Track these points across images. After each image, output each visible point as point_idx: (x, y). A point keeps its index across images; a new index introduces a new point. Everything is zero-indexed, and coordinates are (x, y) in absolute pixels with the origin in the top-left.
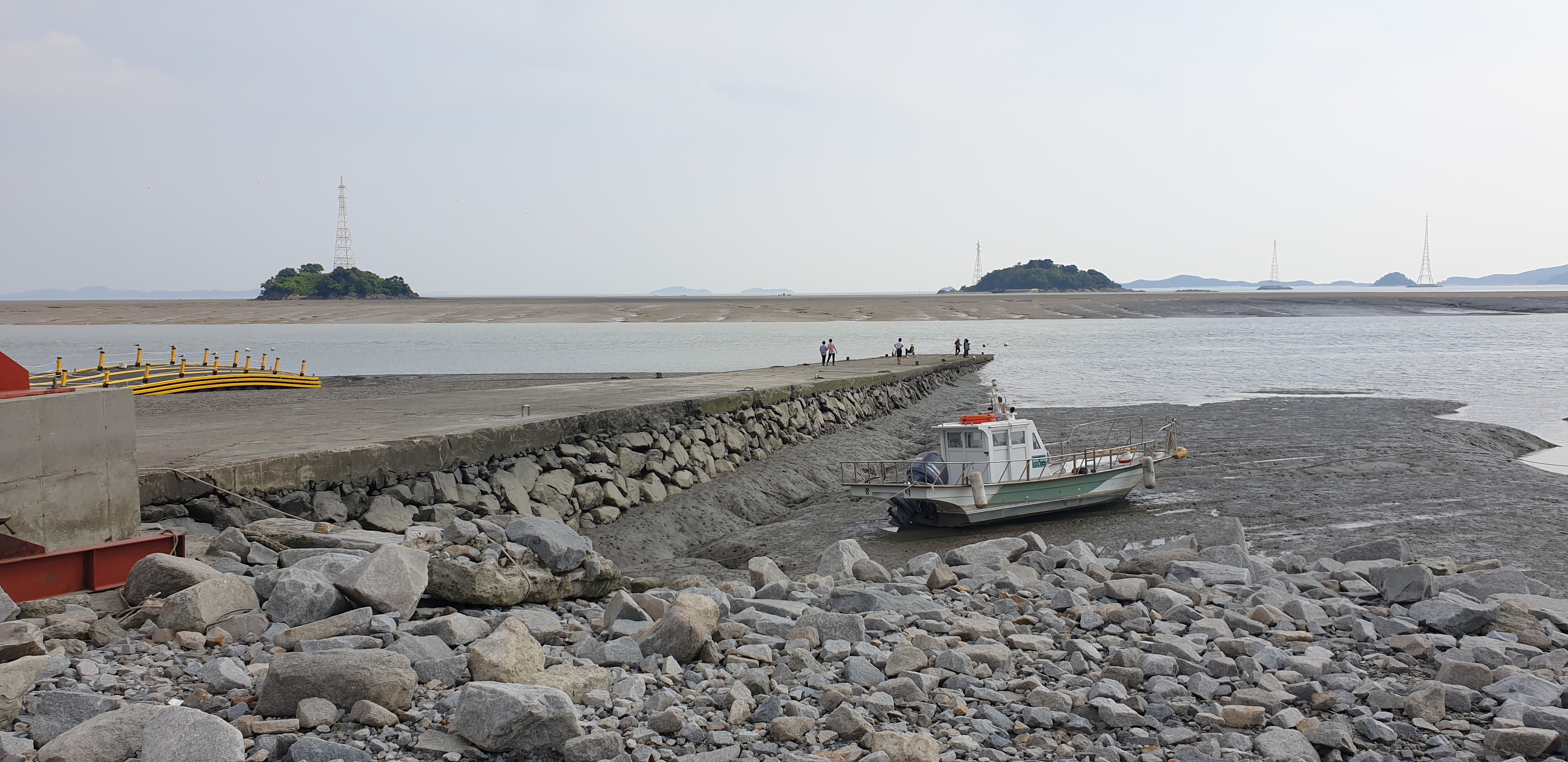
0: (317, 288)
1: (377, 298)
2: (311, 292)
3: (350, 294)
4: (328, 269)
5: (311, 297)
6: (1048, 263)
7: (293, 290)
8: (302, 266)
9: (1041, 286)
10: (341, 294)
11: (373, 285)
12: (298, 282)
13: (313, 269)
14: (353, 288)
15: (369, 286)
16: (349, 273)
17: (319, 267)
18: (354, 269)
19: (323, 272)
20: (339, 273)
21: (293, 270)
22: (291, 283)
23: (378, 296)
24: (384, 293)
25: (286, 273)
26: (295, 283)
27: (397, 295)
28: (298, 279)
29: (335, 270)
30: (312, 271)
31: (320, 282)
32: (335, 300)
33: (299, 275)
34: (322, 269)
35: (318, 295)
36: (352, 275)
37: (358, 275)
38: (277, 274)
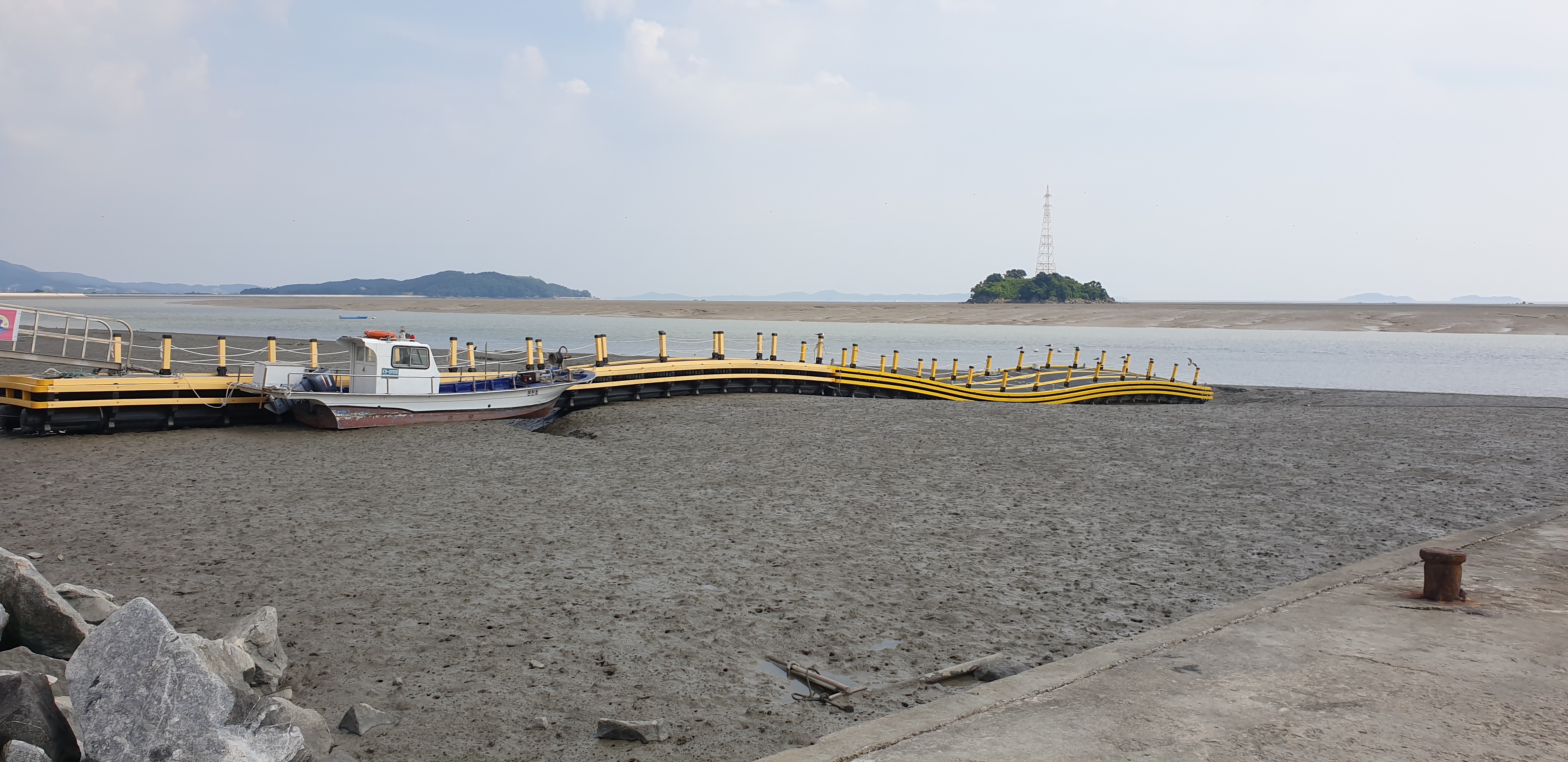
0: (1021, 292)
1: (1076, 302)
2: (1015, 296)
3: (1051, 298)
4: (1031, 275)
5: (1014, 301)
7: (999, 294)
8: (1008, 272)
10: (1042, 298)
11: (1073, 290)
12: (1003, 287)
13: (1017, 274)
14: (1054, 292)
15: (1069, 291)
16: (1050, 279)
17: (1023, 273)
18: (1055, 275)
19: (1025, 277)
20: (1042, 278)
21: (999, 275)
22: (997, 289)
23: (1077, 300)
24: (1083, 298)
25: (994, 279)
26: (1001, 288)
27: (1094, 299)
28: (1004, 283)
29: (1038, 275)
30: (1016, 276)
31: (1023, 287)
32: (1036, 304)
33: (1004, 280)
34: (1025, 275)
35: (1021, 299)
36: (1053, 280)
37: (1059, 281)
38: (985, 279)
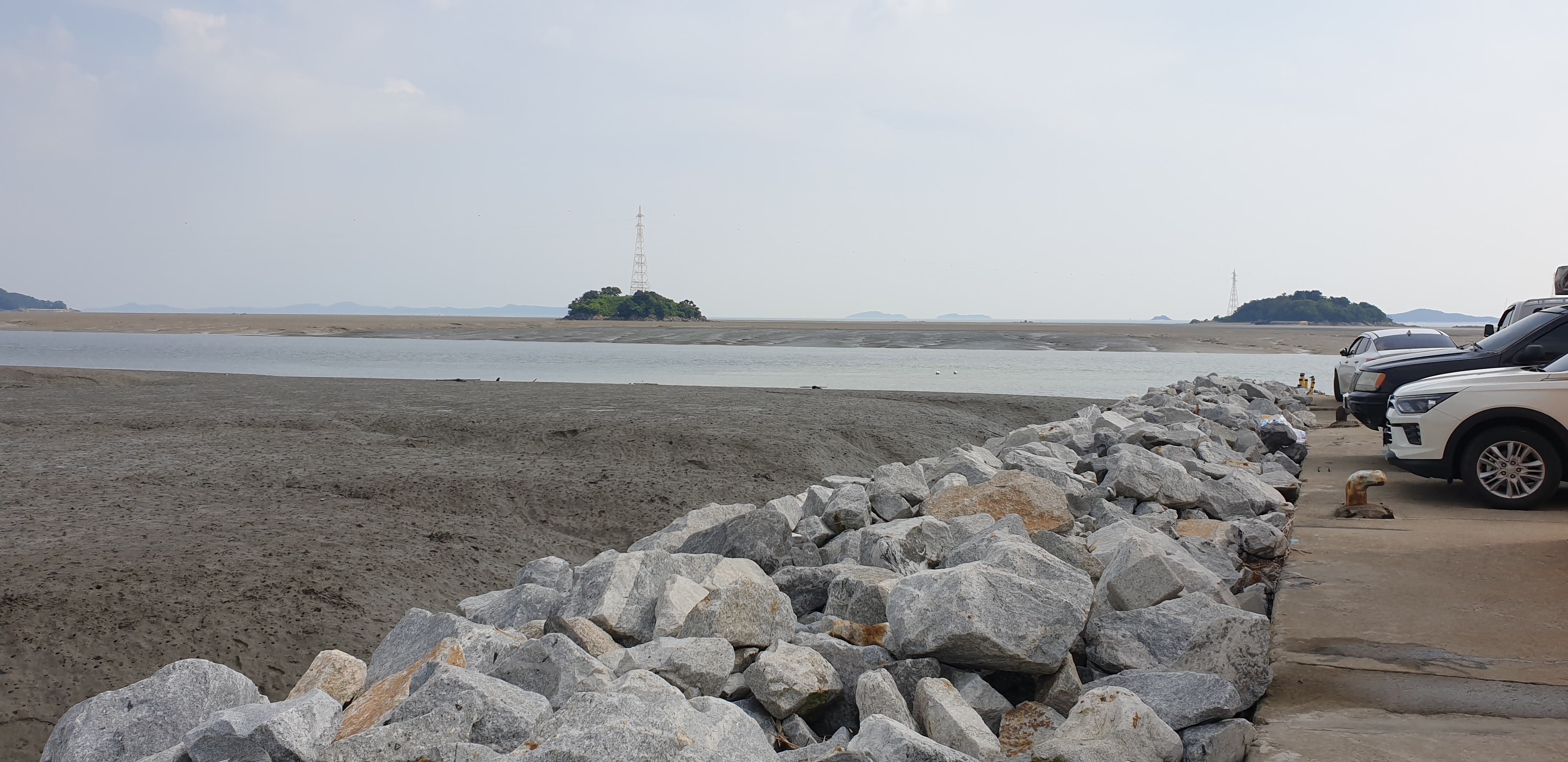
0: (619, 309)
1: (673, 320)
2: (613, 314)
3: (650, 316)
4: (627, 293)
5: (613, 317)
6: (1316, 295)
7: (597, 311)
8: (603, 289)
9: (1311, 319)
10: (642, 316)
11: (670, 308)
12: (601, 304)
13: (612, 291)
14: (652, 310)
15: (666, 310)
16: (648, 297)
17: (618, 291)
18: (653, 293)
19: (620, 295)
20: (639, 297)
21: (595, 292)
22: (595, 305)
24: (680, 316)
25: (590, 296)
26: (599, 305)
27: (689, 317)
28: (601, 301)
29: (634, 293)
30: (611, 294)
31: (621, 304)
33: (601, 297)
35: (619, 316)
36: (651, 298)
38: (581, 296)
